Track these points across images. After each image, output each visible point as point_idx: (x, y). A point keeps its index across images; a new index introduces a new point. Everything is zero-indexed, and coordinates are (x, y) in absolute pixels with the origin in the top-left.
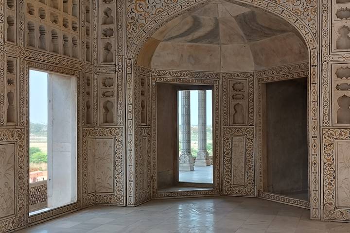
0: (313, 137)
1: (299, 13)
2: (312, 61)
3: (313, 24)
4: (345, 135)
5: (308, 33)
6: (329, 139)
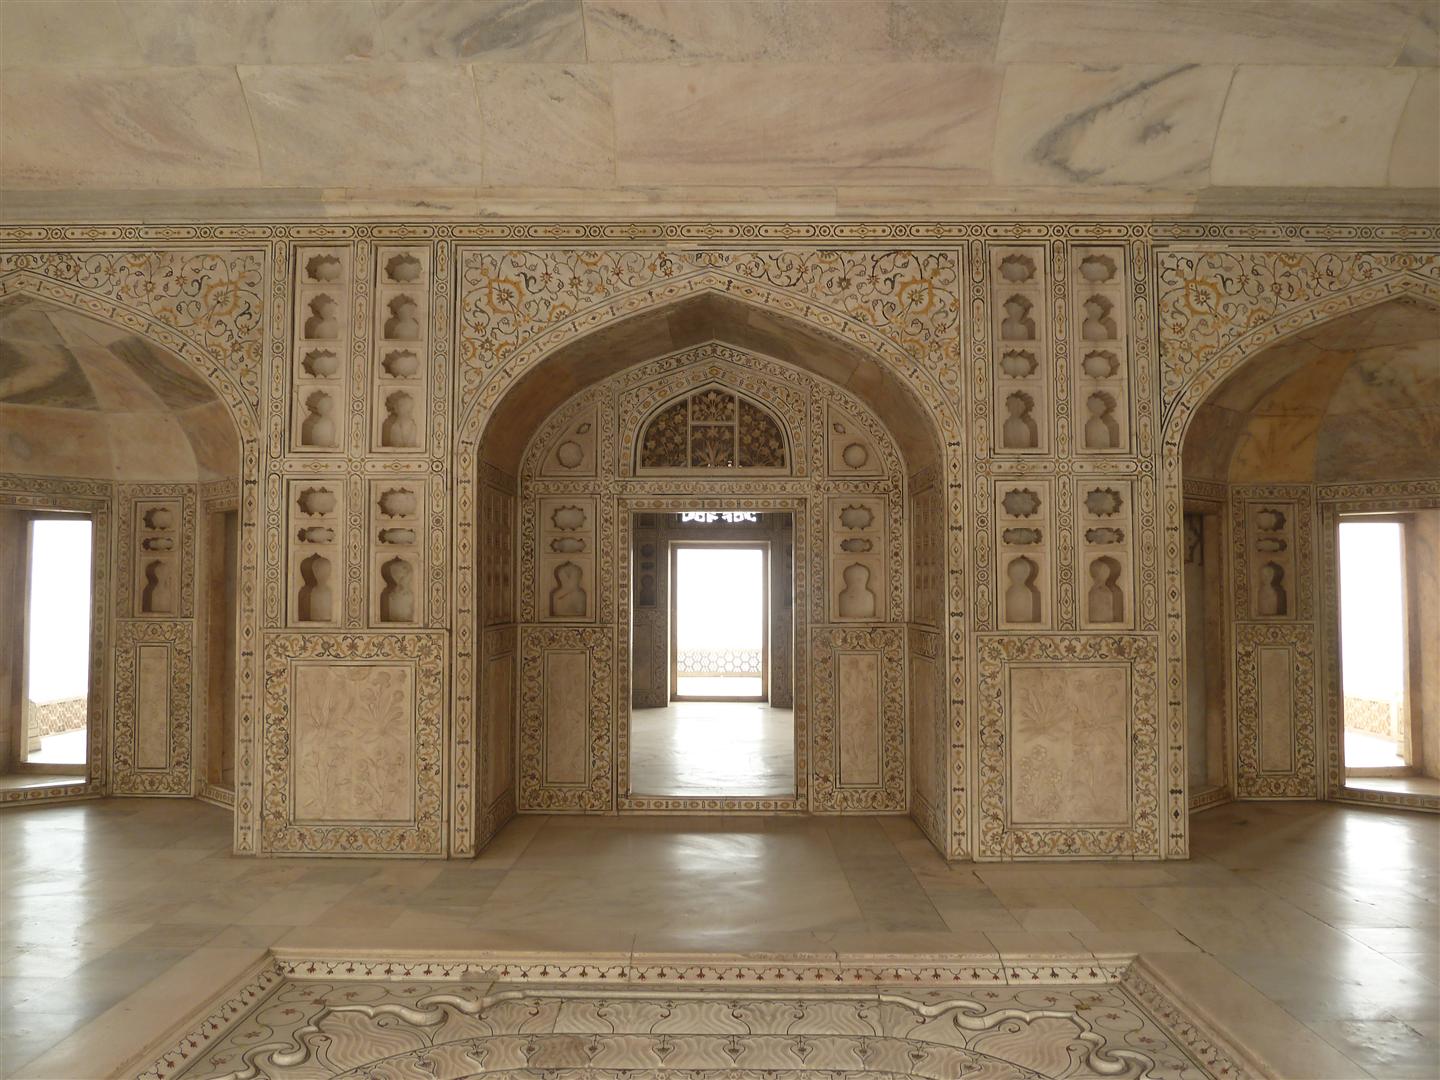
0: (244, 654)
1: (221, 353)
2: (246, 471)
3: (252, 383)
4: (314, 649)
5: (240, 402)
6: (278, 659)
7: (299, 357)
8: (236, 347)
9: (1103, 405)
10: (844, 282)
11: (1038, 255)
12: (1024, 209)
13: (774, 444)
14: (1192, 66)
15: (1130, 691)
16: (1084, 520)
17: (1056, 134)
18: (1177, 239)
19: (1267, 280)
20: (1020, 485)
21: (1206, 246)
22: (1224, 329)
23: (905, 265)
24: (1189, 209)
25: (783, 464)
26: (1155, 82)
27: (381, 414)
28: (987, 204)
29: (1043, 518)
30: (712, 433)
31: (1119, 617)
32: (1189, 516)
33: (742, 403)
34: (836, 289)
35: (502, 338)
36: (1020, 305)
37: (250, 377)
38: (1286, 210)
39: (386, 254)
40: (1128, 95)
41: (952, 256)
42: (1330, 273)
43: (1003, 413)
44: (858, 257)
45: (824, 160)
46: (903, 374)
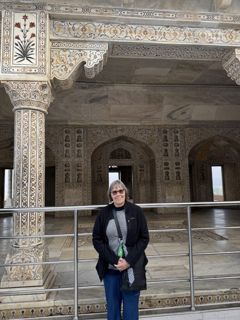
0: (57, 188)
1: (52, 144)
2: (57, 161)
4: (68, 187)
5: (55, 151)
6: (62, 188)
7: (64, 144)
8: (54, 143)
9: (177, 150)
10: (141, 134)
11: (168, 130)
12: (166, 123)
13: (129, 156)
14: (189, 105)
15: (182, 190)
16: (175, 166)
17: (170, 114)
18: (187, 127)
19: (199, 133)
20: (166, 161)
21: (191, 128)
22: (193, 140)
23: (150, 131)
24: (188, 123)
25: (131, 159)
26: (184, 107)
27: (77, 152)
28: (161, 123)
29: (169, 166)
30: (120, 154)
31: (180, 179)
32: (189, 166)
33: (125, 150)
34: (140, 135)
35: (94, 142)
36: (166, 137)
37: (57, 147)
38: (202, 123)
39: (77, 129)
40: (180, 109)
41: (156, 130)
42: (208, 132)
43: (164, 152)
44: (143, 130)
45: (139, 117)
46: (150, 146)
